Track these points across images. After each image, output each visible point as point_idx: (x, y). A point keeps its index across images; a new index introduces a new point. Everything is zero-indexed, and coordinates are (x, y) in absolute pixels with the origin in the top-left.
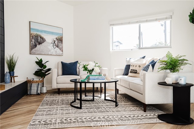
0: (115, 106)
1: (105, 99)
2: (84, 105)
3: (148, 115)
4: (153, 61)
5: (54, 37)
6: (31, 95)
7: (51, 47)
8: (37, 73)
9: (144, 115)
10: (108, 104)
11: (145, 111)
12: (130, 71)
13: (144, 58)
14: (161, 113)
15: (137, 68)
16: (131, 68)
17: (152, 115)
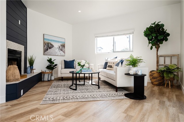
0: (98, 88)
1: (92, 84)
2: (78, 88)
3: (119, 94)
4: (122, 60)
5: (59, 44)
6: (44, 81)
7: (57, 50)
8: (48, 67)
9: (116, 94)
10: (93, 87)
11: (117, 91)
12: (107, 66)
13: (116, 58)
14: (126, 92)
15: (112, 65)
16: (108, 64)
17: (121, 94)
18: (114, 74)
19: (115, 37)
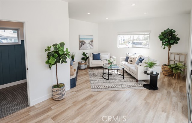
0: (123, 78)
1: (117, 74)
3: (139, 84)
4: (140, 58)
6: (81, 69)
7: (88, 46)
8: (83, 59)
9: (137, 84)
10: (119, 77)
11: (137, 82)
12: (129, 60)
13: (135, 54)
14: (145, 83)
15: (132, 60)
16: (129, 59)
17: (140, 84)
18: (136, 70)
19: (134, 36)
